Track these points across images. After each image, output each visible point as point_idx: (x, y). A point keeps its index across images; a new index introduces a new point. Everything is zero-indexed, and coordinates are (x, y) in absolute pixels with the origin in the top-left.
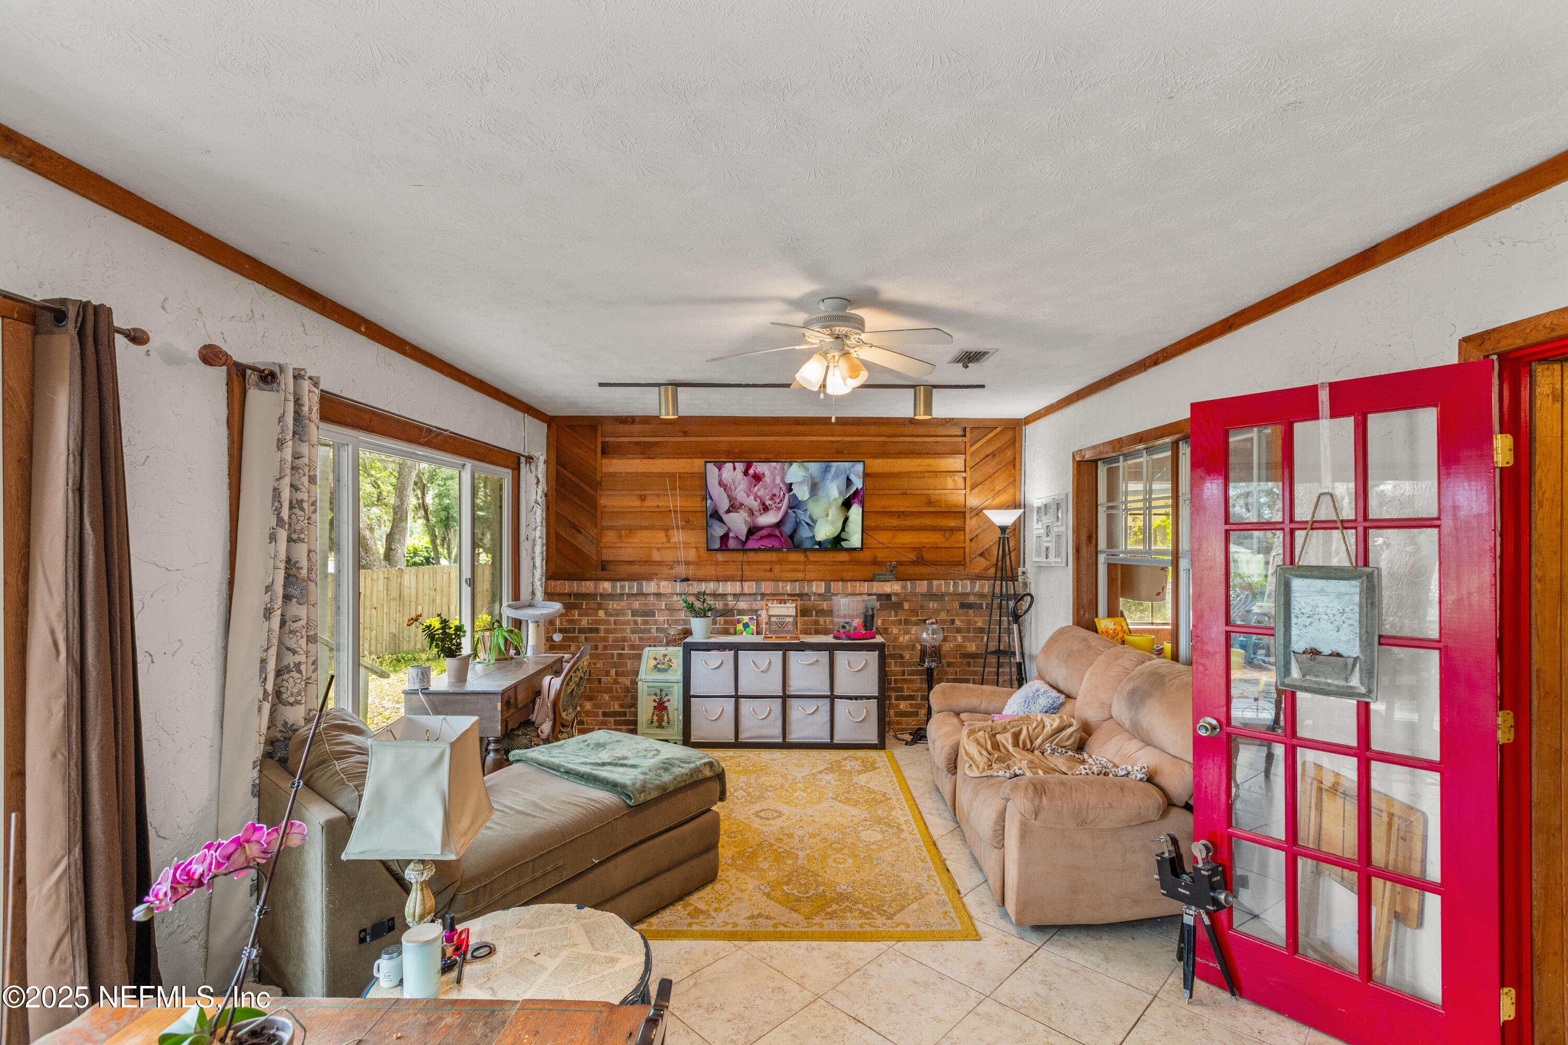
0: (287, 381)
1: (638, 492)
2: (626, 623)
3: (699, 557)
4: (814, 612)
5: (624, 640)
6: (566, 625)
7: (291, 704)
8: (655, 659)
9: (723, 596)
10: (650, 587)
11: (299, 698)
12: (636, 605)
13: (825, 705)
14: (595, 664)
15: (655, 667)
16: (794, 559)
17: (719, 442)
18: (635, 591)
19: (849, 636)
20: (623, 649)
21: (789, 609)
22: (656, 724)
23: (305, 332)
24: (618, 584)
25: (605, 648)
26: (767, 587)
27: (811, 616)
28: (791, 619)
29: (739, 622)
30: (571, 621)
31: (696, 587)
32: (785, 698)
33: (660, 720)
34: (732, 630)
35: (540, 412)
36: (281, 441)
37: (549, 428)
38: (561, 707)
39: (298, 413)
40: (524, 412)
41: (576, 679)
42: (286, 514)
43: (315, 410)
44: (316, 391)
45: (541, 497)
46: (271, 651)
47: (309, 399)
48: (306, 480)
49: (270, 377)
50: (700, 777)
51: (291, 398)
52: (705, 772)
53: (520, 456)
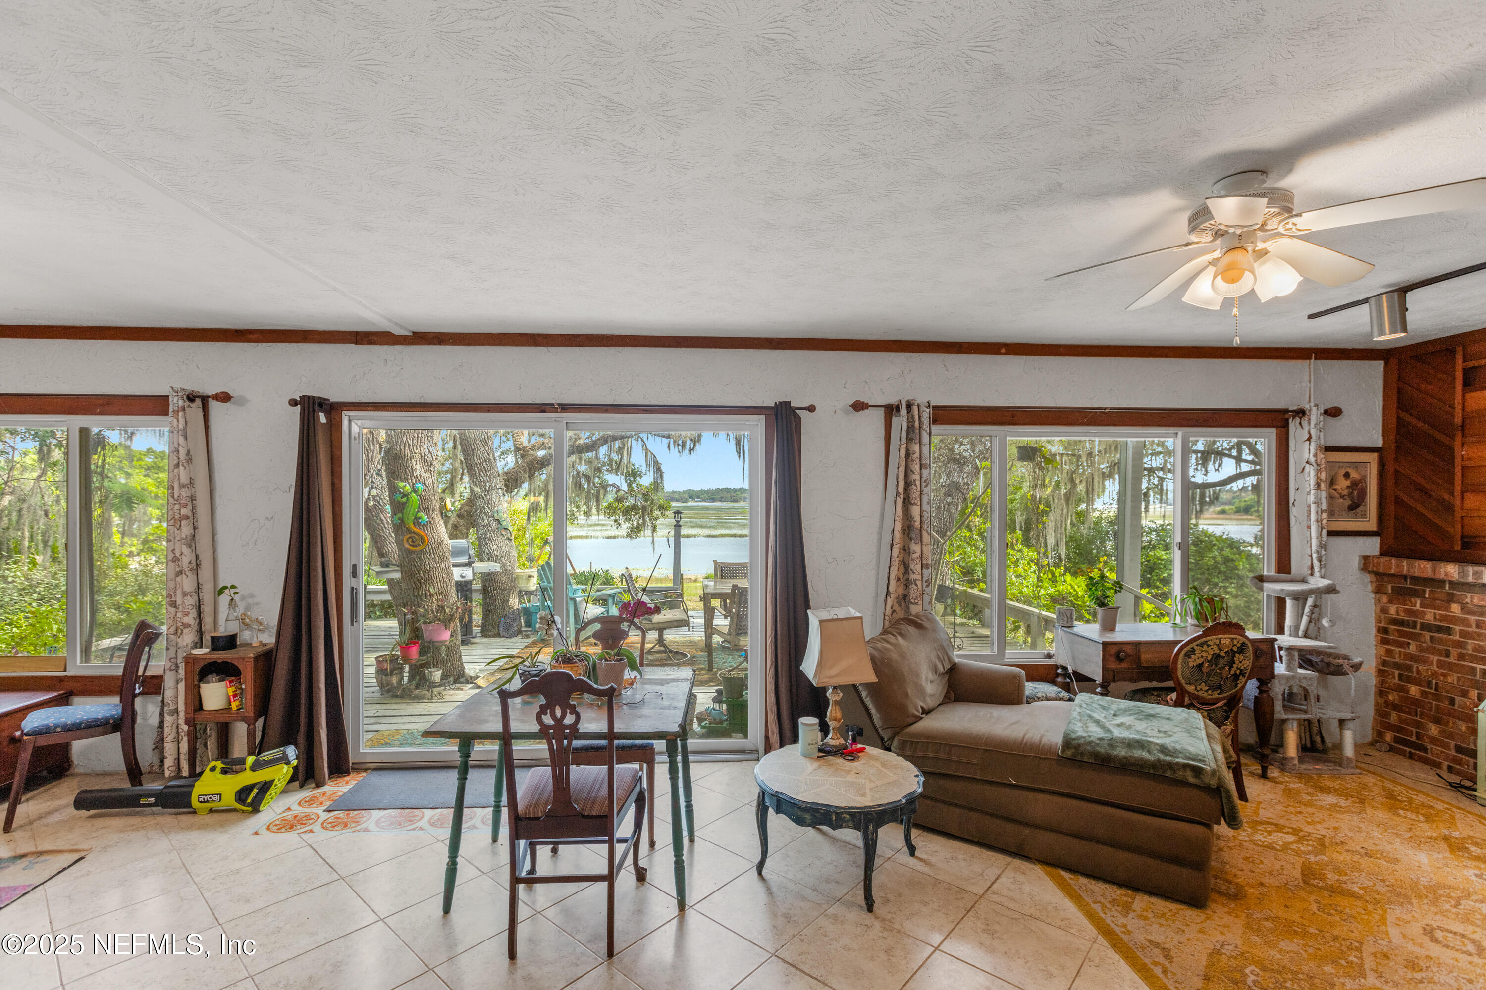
0: (904, 409)
6: (1403, 616)
7: (913, 604)
11: (917, 601)
14: (1445, 675)
24: (1471, 569)
30: (1410, 612)
35: (1354, 350)
36: (900, 445)
37: (1386, 365)
38: (1181, 678)
39: (913, 426)
40: (1310, 358)
41: (1204, 655)
42: (901, 489)
43: (926, 422)
44: (928, 410)
45: (1315, 456)
46: (892, 568)
47: (920, 417)
48: (917, 467)
49: (898, 409)
50: (1168, 773)
51: (905, 419)
52: (1181, 773)
53: (1286, 411)
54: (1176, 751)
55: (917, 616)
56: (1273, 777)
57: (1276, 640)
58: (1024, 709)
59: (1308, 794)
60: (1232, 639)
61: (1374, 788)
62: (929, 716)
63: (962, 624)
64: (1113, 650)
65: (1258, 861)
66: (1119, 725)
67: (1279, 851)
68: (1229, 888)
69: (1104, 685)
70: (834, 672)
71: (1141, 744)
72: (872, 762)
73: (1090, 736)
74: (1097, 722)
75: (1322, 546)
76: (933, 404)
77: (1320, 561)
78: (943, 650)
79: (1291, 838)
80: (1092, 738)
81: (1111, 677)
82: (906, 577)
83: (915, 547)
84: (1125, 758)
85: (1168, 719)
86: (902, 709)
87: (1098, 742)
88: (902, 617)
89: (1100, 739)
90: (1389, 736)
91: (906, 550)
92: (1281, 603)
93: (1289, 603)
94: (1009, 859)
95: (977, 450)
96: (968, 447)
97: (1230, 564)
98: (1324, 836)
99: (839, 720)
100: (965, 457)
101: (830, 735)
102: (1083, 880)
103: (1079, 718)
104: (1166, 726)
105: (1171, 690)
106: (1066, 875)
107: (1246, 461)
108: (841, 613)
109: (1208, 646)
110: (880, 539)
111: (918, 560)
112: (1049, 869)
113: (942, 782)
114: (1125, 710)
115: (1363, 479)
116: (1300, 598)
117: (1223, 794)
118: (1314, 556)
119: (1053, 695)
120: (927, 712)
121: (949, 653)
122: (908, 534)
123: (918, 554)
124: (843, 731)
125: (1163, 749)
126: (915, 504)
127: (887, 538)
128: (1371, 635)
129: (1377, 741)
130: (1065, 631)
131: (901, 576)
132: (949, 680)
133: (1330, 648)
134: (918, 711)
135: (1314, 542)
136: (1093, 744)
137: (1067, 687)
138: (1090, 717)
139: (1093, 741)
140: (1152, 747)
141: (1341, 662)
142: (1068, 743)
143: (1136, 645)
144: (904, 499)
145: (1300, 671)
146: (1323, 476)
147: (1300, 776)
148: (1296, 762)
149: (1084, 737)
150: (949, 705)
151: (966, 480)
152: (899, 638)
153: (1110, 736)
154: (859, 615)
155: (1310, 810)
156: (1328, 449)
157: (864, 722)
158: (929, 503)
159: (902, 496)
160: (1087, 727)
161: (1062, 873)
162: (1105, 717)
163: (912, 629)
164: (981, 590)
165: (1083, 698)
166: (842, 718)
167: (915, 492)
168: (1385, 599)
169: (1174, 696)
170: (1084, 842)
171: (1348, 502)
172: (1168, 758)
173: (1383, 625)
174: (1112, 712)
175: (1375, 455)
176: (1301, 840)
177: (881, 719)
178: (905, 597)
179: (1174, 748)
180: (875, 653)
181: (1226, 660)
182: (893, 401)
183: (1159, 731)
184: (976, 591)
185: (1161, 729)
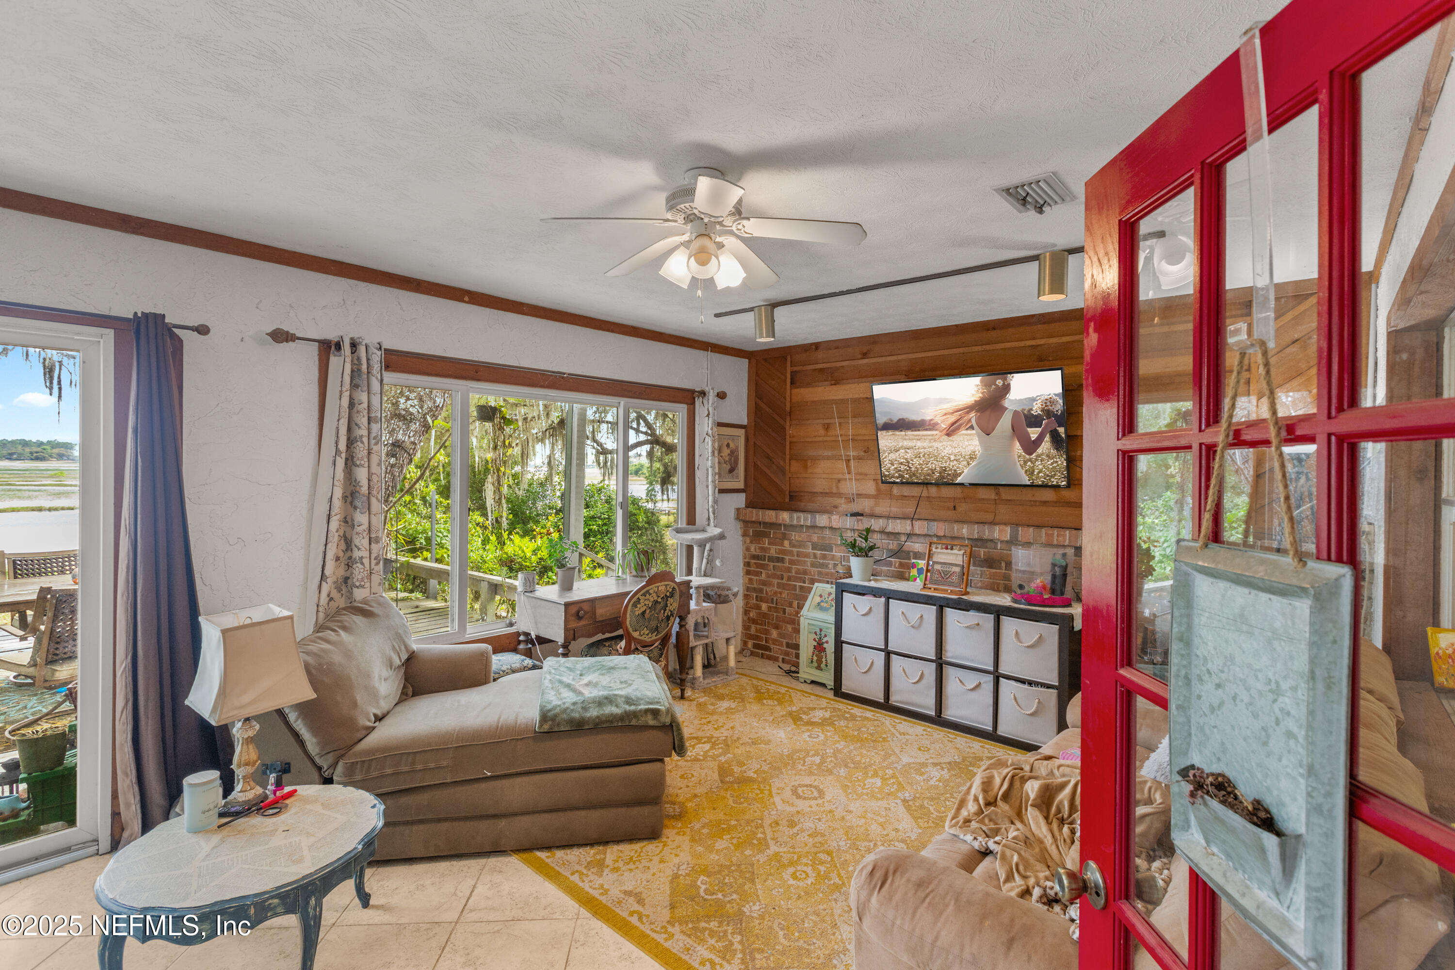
0: (347, 348)
1: (822, 421)
2: (807, 555)
3: (878, 490)
4: (1003, 564)
5: (805, 572)
6: (758, 553)
7: (357, 587)
8: (821, 596)
9: (895, 535)
10: (822, 520)
11: (363, 583)
12: (815, 538)
13: (988, 681)
14: (781, 593)
15: (819, 604)
16: (984, 496)
17: (899, 361)
18: (809, 523)
19: (1030, 600)
20: (804, 582)
21: (954, 557)
22: (815, 664)
23: (401, 309)
24: (795, 515)
25: (789, 578)
26: (939, 528)
27: (1000, 568)
28: (957, 570)
29: (914, 566)
30: (762, 549)
31: (866, 523)
32: (940, 664)
33: (819, 662)
34: (907, 575)
35: (733, 349)
36: (341, 392)
37: (749, 362)
38: (629, 627)
39: (359, 370)
40: (707, 350)
41: (647, 602)
42: (342, 446)
43: (376, 367)
44: (379, 353)
45: (712, 429)
46: (329, 546)
47: (368, 360)
48: (365, 420)
49: (338, 346)
50: (634, 722)
51: (348, 360)
52: (643, 719)
53: (693, 391)
54: (638, 698)
55: (365, 601)
56: (689, 697)
57: (691, 581)
58: (492, 687)
59: (712, 704)
60: (666, 586)
61: (748, 688)
62: (384, 722)
63: (404, 600)
64: (573, 610)
65: (690, 776)
66: (587, 685)
67: (702, 760)
68: (674, 809)
69: (565, 646)
70: (246, 698)
71: (609, 700)
72: (309, 807)
73: (564, 703)
74: (568, 686)
75: (715, 502)
76: (385, 346)
77: (714, 514)
78: (400, 638)
79: (707, 746)
80: (567, 705)
81: (571, 637)
82: (349, 554)
83: (361, 518)
84: (598, 717)
85: (625, 668)
86: (349, 723)
87: (572, 707)
88: (342, 605)
89: (574, 704)
90: (750, 644)
91: (348, 521)
92: (690, 549)
93: (696, 549)
94: (482, 861)
95: (426, 406)
96: (416, 402)
97: (633, 518)
98: (727, 737)
99: (254, 763)
100: (411, 414)
101: (238, 787)
102: (559, 854)
103: (550, 686)
104: (626, 676)
105: (620, 638)
106: (542, 855)
107: (642, 432)
108: (257, 615)
109: (650, 594)
110: (312, 509)
111: (365, 534)
112: (526, 855)
113: (404, 800)
114: (589, 668)
115: (737, 448)
116: (702, 544)
117: (674, 728)
118: (711, 510)
119: (518, 665)
120: (379, 719)
121: (406, 640)
122: (351, 503)
123: (365, 526)
124: (260, 777)
125: (628, 701)
126: (362, 466)
127: (322, 508)
128: (740, 569)
129: (743, 650)
130: (528, 597)
131: (341, 554)
132: (406, 673)
133: (722, 583)
134: (369, 721)
135: (711, 498)
136: (568, 711)
137: (529, 654)
138: (561, 682)
139: (568, 708)
140: (619, 700)
141: (727, 593)
142: (545, 717)
143: (592, 601)
144: (347, 459)
145: (705, 604)
146: (716, 445)
147: (706, 691)
148: (701, 679)
149: (559, 706)
150: (406, 703)
151: (412, 439)
152: (342, 632)
153: (583, 699)
154: (286, 613)
155: (715, 717)
156: (720, 425)
157: (292, 753)
158: (379, 464)
159: (343, 455)
160: (560, 694)
161: (539, 854)
162: (574, 679)
163: (358, 619)
164: (426, 559)
165: (550, 663)
166: (259, 758)
167: (361, 451)
168: (748, 540)
169: (623, 644)
170: (561, 814)
171: (728, 467)
172: (633, 708)
173: (747, 560)
174: (579, 672)
175: (743, 431)
176: (714, 745)
177: (319, 743)
178: (346, 580)
179: (636, 696)
180: (310, 659)
181: (662, 605)
182: (332, 335)
183: (621, 682)
184: (419, 561)
185: (622, 680)
